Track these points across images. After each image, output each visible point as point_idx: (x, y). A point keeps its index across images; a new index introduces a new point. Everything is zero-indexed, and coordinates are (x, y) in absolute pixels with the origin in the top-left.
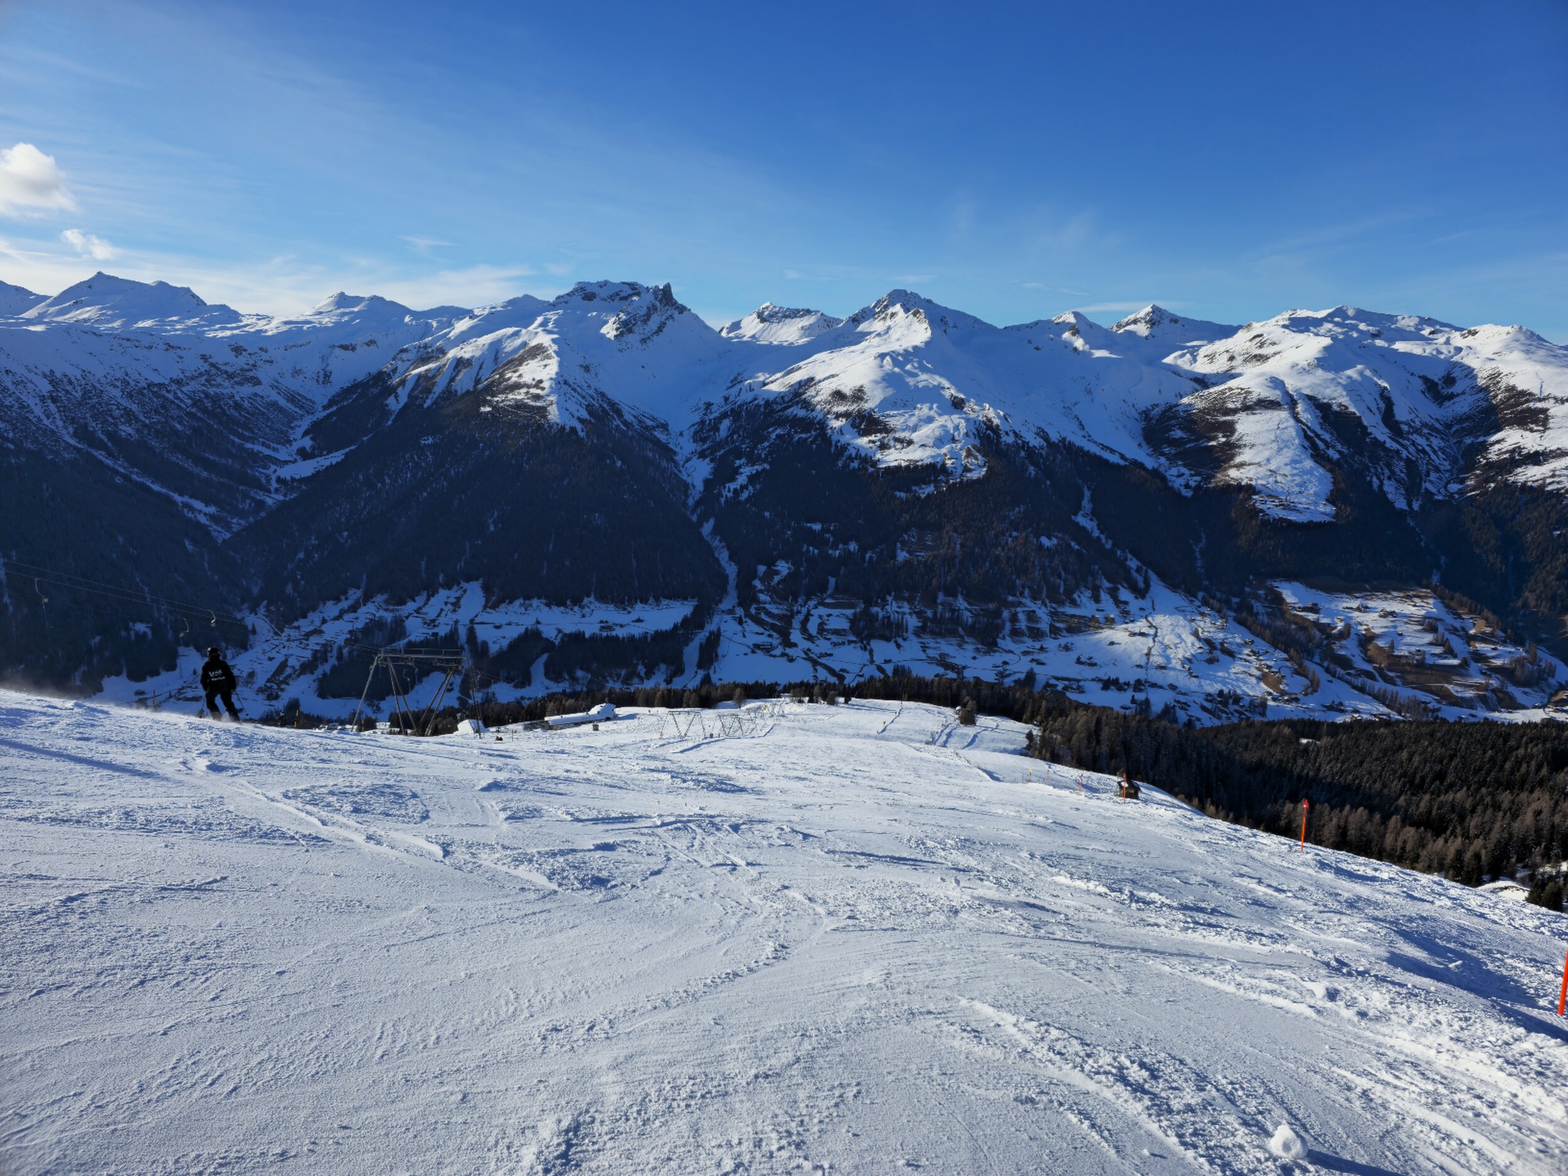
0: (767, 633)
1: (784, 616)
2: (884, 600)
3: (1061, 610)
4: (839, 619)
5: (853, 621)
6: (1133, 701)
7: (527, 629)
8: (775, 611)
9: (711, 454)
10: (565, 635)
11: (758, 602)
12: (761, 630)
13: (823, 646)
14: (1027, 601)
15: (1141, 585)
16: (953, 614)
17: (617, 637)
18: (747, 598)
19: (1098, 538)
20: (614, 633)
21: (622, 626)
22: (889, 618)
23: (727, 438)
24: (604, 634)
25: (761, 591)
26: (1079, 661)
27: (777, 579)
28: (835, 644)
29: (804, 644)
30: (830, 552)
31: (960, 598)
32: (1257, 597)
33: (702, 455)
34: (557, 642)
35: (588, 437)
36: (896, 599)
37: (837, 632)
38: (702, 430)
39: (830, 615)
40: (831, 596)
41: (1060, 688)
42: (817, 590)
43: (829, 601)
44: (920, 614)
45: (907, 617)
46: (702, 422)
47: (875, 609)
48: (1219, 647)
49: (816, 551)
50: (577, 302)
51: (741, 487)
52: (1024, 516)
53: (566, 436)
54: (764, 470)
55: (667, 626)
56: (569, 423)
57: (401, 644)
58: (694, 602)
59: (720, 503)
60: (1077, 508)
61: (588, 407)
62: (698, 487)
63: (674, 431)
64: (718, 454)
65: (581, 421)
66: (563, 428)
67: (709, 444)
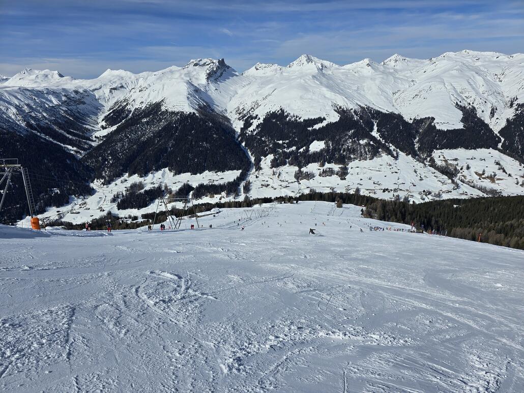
0: (266, 180)
1: (271, 174)
4: (291, 174)
5: (295, 174)
6: (394, 196)
7: (184, 184)
9: (242, 118)
11: (262, 170)
15: (395, 155)
16: (330, 169)
17: (215, 185)
18: (258, 168)
19: (380, 139)
20: (214, 183)
21: (216, 181)
22: (307, 172)
23: (247, 112)
24: (211, 184)
25: (263, 166)
26: (374, 183)
28: (289, 183)
30: (286, 150)
31: (332, 164)
33: (239, 119)
34: (195, 187)
35: (199, 115)
39: (287, 173)
41: (368, 193)
46: (238, 107)
47: (303, 169)
48: (423, 175)
49: (281, 151)
50: (191, 67)
51: (254, 130)
52: (353, 133)
53: (192, 116)
54: (261, 123)
55: (232, 180)
56: (192, 111)
57: (142, 191)
58: (240, 171)
59: (246, 136)
60: (372, 130)
61: (198, 105)
62: (238, 130)
63: (228, 111)
64: (245, 119)
65: (197, 110)
66: (190, 113)
67: (241, 115)
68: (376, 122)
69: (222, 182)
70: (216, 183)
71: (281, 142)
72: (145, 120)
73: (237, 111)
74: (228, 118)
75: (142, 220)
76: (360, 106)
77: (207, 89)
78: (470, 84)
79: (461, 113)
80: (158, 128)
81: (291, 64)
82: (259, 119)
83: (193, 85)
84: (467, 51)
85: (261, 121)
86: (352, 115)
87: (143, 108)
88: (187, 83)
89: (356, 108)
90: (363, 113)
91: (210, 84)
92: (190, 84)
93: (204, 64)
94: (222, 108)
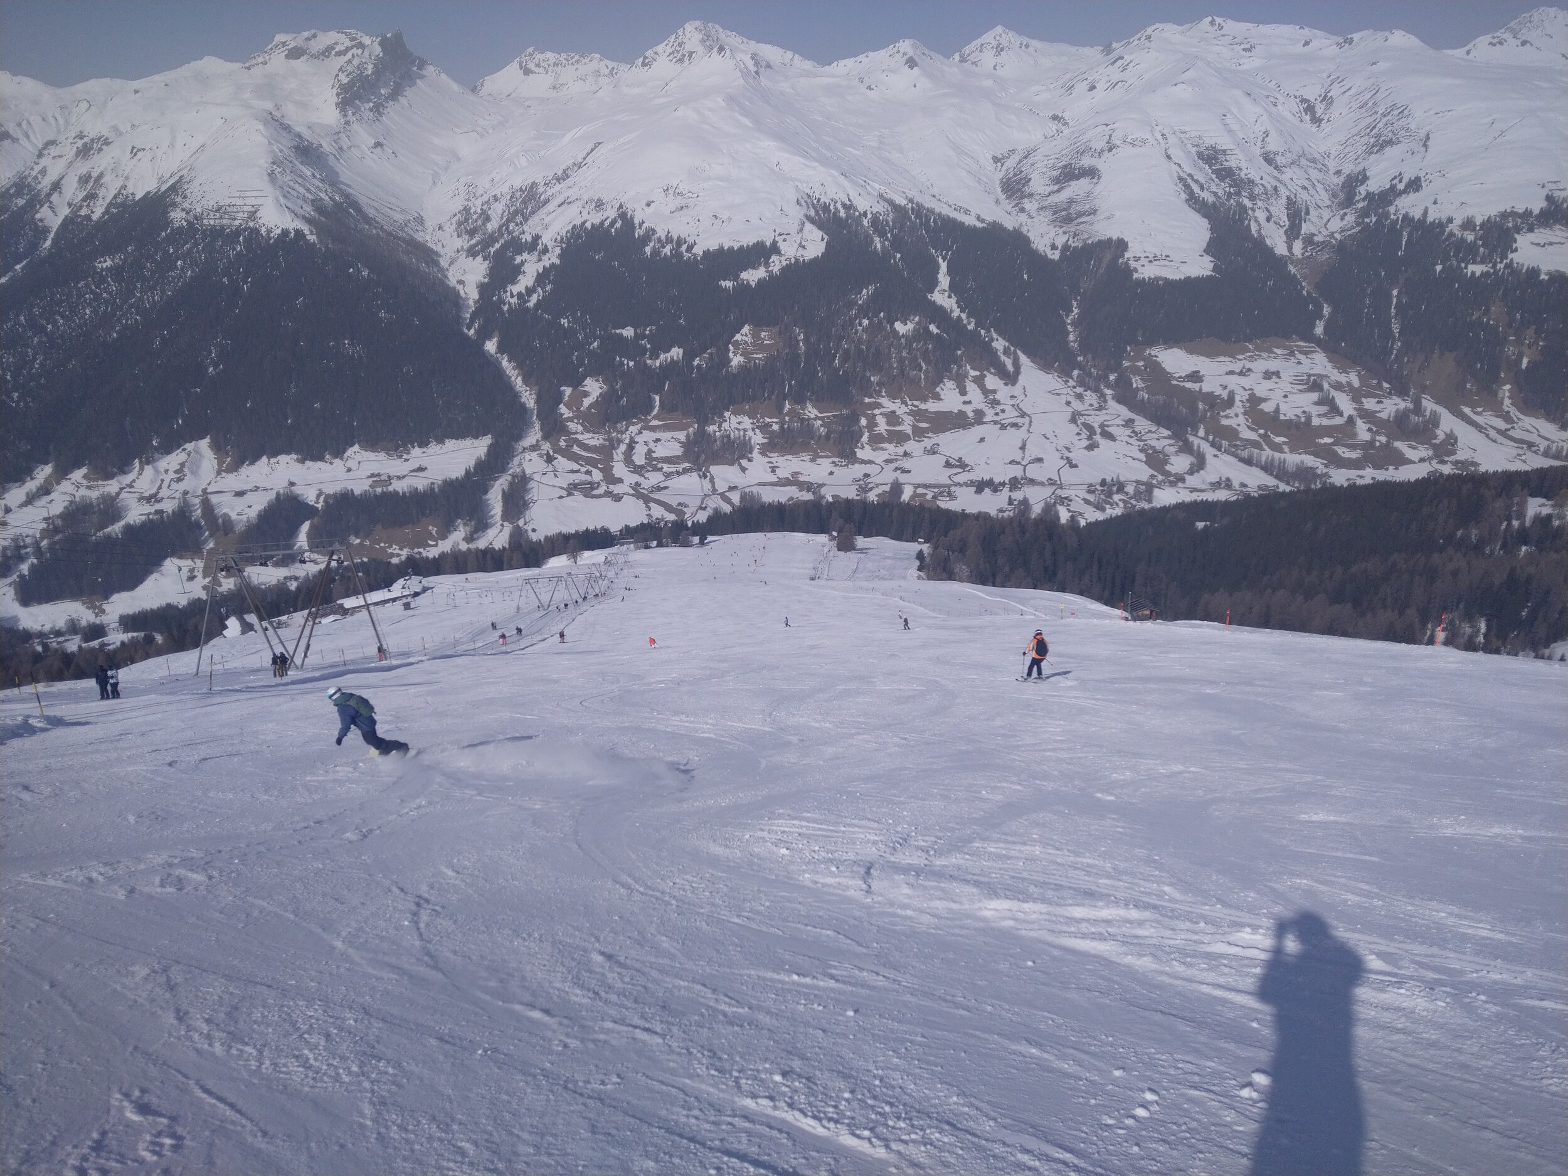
0: (583, 469)
1: (603, 447)
2: (721, 416)
3: (923, 406)
4: (670, 444)
5: (687, 445)
6: (1010, 502)
7: (278, 494)
8: (592, 442)
9: (483, 250)
10: (328, 496)
11: (568, 433)
12: (576, 467)
13: (654, 478)
14: (884, 401)
15: (1010, 368)
16: (802, 423)
17: (396, 493)
18: (554, 428)
19: (959, 317)
20: (391, 489)
21: (399, 478)
22: (728, 436)
23: (501, 227)
24: (379, 490)
25: (570, 419)
26: (948, 465)
27: (587, 402)
28: (668, 475)
29: (631, 478)
30: (649, 362)
31: (809, 406)
32: (1136, 371)
33: (472, 253)
34: (319, 506)
35: (321, 241)
36: (735, 413)
37: (668, 460)
38: (466, 220)
39: (658, 440)
40: (656, 417)
41: (929, 497)
42: (638, 410)
43: (655, 423)
44: (765, 428)
45: (750, 433)
46: (467, 210)
47: (712, 428)
48: (1098, 431)
49: (631, 364)
50: (277, 61)
51: (530, 291)
52: (873, 298)
53: (289, 243)
54: (553, 265)
55: (456, 472)
56: (292, 224)
57: (116, 529)
58: (487, 440)
59: (503, 313)
60: (933, 284)
61: (313, 201)
62: (471, 294)
63: (430, 224)
64: (492, 250)
65: (309, 221)
66: (285, 233)
67: (477, 238)
68: (944, 259)
69: (420, 483)
70: (399, 486)
71: (628, 332)
72: (109, 263)
73: (460, 224)
74: (431, 250)
75: (126, 637)
76: (891, 202)
77: (345, 142)
78: (1230, 131)
79: (1204, 223)
80: (163, 292)
81: (649, 53)
82: (545, 250)
83: (287, 128)
84: (1218, 20)
85: (553, 258)
86: (868, 236)
87: (95, 217)
88: (266, 123)
89: (880, 208)
90: (901, 229)
91: (355, 126)
92: (277, 124)
93: (327, 52)
94: (403, 211)
